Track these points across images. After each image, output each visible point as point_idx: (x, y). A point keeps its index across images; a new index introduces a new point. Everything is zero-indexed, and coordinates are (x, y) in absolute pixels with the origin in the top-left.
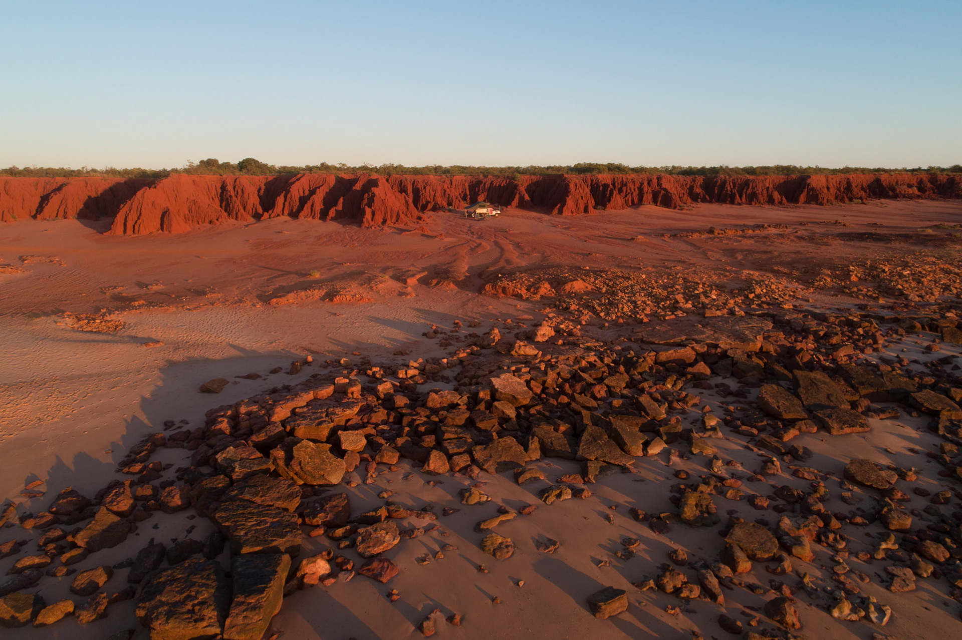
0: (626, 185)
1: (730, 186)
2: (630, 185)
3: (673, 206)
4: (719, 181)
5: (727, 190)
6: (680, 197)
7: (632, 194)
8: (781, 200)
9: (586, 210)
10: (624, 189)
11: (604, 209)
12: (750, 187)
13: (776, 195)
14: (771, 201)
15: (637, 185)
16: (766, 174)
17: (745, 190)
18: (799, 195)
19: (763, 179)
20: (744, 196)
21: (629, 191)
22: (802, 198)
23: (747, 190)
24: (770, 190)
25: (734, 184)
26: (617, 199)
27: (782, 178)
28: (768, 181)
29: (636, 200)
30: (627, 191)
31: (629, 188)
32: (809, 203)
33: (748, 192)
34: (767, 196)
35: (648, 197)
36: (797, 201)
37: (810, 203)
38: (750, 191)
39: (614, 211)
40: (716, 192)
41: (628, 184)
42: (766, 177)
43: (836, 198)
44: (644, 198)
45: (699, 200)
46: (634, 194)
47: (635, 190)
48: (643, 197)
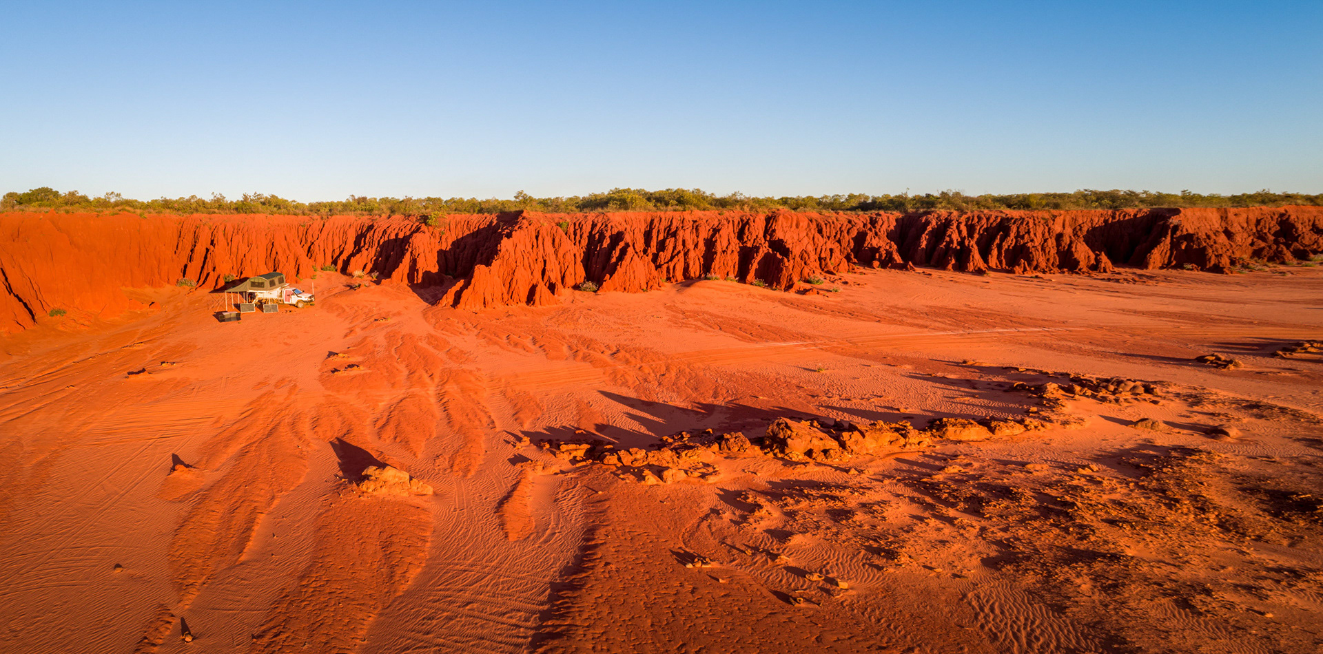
0: (674, 235)
1: (960, 232)
2: (687, 235)
3: (784, 282)
4: (934, 222)
5: (951, 241)
6: (820, 259)
7: (686, 254)
8: (1098, 261)
9: (530, 298)
10: (670, 243)
11: (595, 292)
12: (1012, 235)
13: (1083, 252)
14: (1067, 262)
15: (704, 234)
16: (1056, 206)
17: (997, 241)
18: (1149, 249)
19: (1047, 216)
20: (995, 252)
21: (680, 247)
22: (1158, 255)
23: (1002, 240)
24: (1066, 240)
25: (971, 229)
26: (636, 266)
27: (1097, 216)
28: (1059, 220)
29: (695, 270)
30: (675, 248)
31: (680, 242)
32: (1179, 266)
33: (1005, 246)
34: (1058, 252)
35: (728, 259)
36: (1143, 264)
37: (1183, 268)
38: (1010, 242)
39: (620, 295)
40: (924, 244)
41: (681, 233)
42: (1055, 212)
43: (1257, 254)
44: (716, 264)
45: (876, 263)
46: (692, 254)
47: (696, 246)
48: (712, 260)
